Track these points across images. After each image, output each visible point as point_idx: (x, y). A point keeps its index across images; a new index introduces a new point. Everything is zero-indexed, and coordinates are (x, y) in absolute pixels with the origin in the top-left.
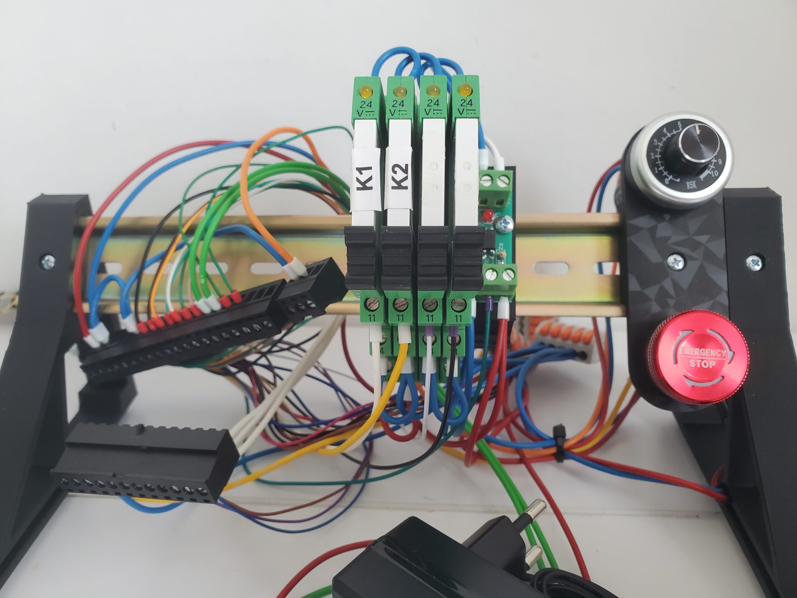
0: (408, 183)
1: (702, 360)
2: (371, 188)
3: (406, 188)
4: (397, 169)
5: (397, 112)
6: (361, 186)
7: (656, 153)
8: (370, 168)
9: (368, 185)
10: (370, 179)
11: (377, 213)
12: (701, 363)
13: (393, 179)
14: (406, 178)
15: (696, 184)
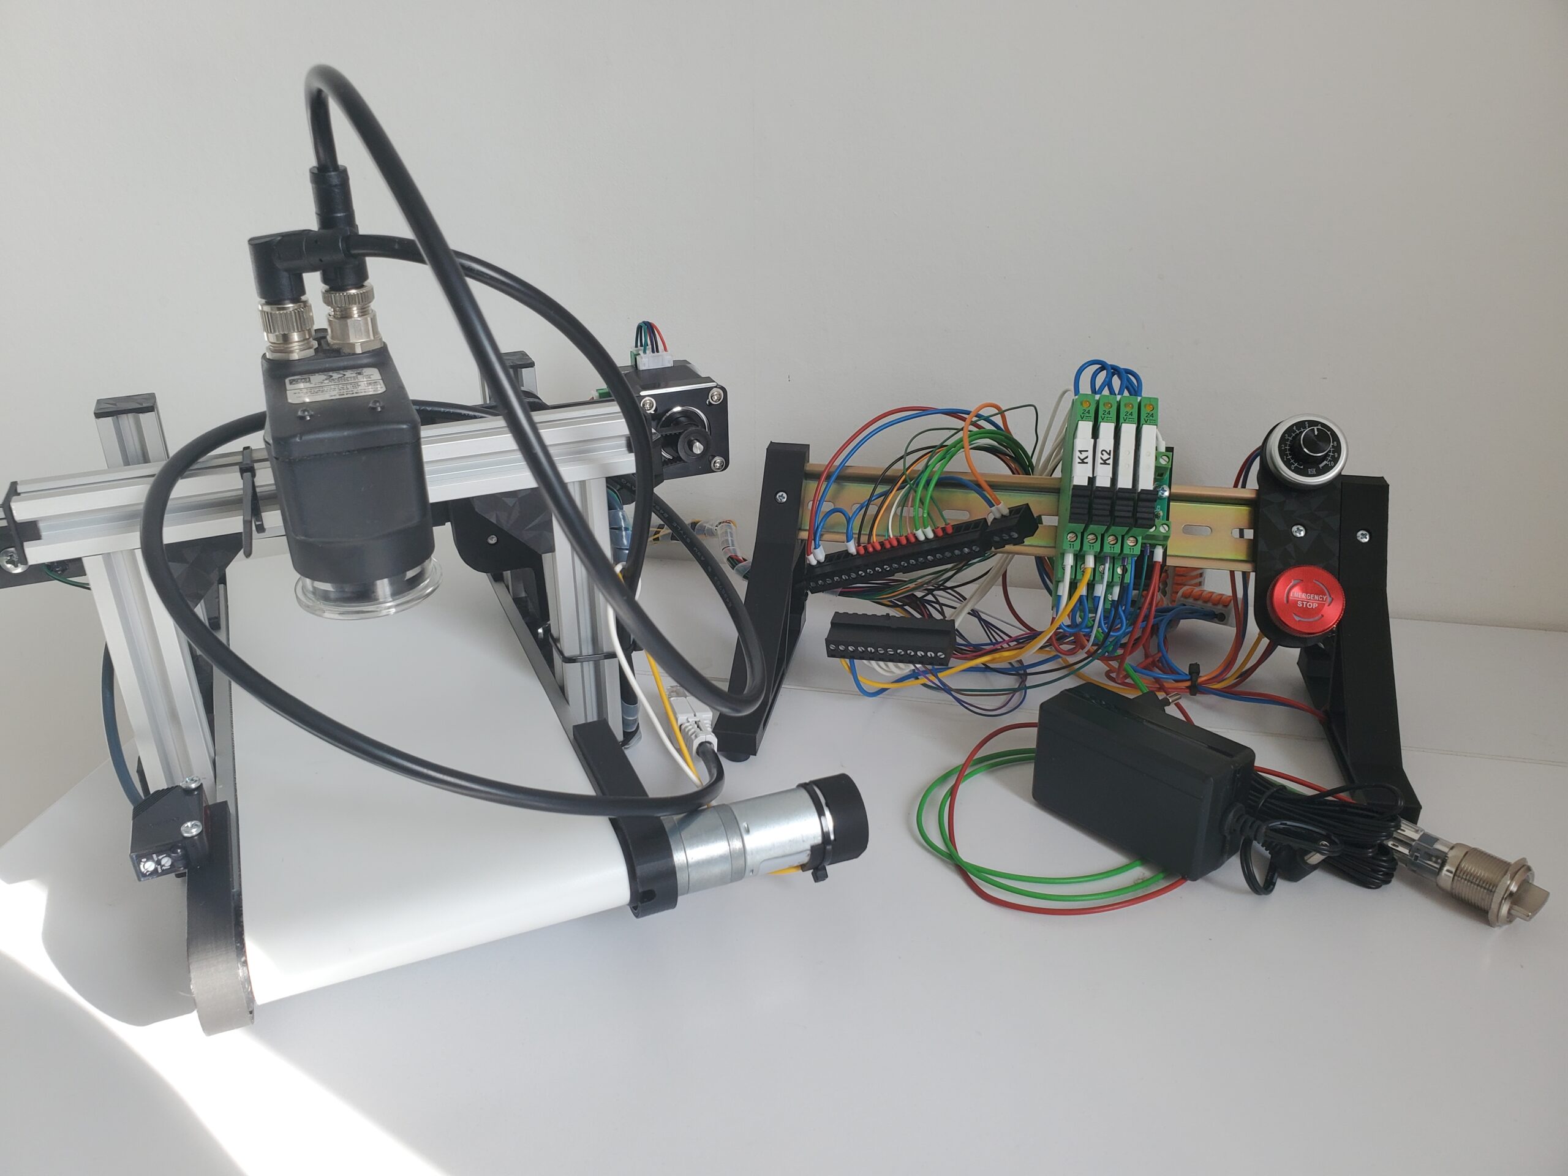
0: (1111, 461)
1: (1308, 602)
2: (1087, 463)
3: (1109, 464)
4: (1104, 452)
5: (1105, 418)
6: (1081, 461)
7: (1286, 445)
8: (1087, 451)
9: (1085, 461)
10: (1087, 457)
11: (1089, 478)
12: (1306, 604)
13: (1101, 458)
14: (1109, 459)
15: (1316, 471)
